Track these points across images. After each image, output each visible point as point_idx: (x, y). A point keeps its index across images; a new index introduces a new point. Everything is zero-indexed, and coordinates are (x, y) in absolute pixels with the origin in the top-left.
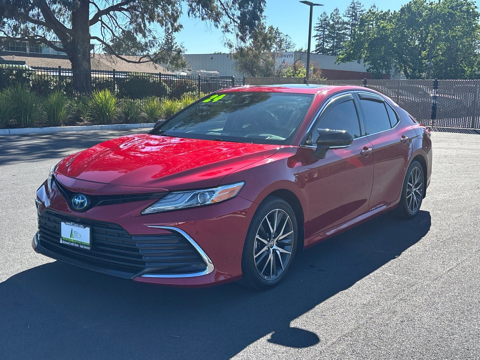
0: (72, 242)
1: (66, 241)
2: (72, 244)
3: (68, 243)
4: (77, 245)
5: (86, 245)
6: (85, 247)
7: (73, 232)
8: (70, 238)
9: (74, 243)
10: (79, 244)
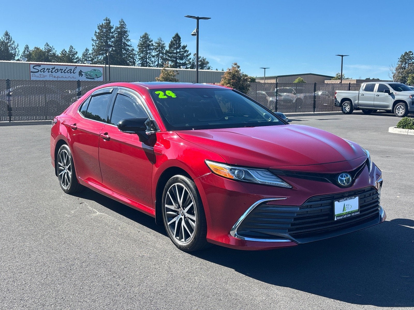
0: (344, 215)
1: (340, 216)
2: (345, 217)
3: (341, 218)
4: (349, 215)
5: (356, 212)
6: (356, 214)
7: (345, 205)
8: (343, 212)
9: (346, 214)
10: (351, 214)
